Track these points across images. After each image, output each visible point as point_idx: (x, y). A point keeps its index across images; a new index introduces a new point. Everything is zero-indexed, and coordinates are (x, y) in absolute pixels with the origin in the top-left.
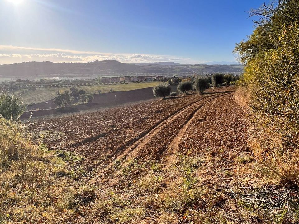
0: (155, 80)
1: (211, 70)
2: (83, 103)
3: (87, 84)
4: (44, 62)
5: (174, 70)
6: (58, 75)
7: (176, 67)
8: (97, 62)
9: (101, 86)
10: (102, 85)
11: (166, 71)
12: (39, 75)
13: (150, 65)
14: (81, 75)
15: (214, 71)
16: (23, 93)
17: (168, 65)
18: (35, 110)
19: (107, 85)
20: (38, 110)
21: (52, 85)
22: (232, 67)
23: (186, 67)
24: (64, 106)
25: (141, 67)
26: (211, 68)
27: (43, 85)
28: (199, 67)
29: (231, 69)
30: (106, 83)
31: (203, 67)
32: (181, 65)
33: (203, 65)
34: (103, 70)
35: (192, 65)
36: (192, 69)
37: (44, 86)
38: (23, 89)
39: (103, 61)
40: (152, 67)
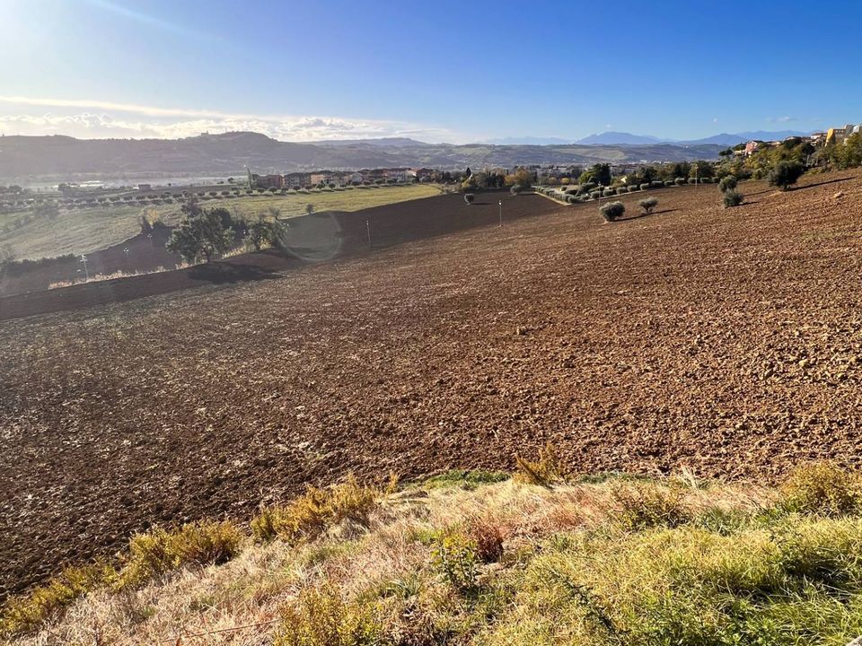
0: (417, 180)
1: (507, 159)
2: (258, 248)
3: (219, 194)
4: (48, 136)
5: (417, 158)
6: (97, 174)
7: (420, 151)
8: (205, 139)
9: (263, 198)
10: (267, 195)
11: (396, 161)
12: (40, 177)
13: (352, 146)
14: (165, 174)
15: (514, 161)
16: (18, 224)
17: (399, 146)
18: (110, 277)
19: (282, 194)
20: (119, 275)
21: (111, 199)
22: (558, 150)
23: (443, 150)
24: (203, 261)
25: (330, 152)
26: (507, 154)
27: (82, 200)
28: (477, 151)
29: (553, 155)
30: (279, 191)
31: (488, 152)
32: (431, 146)
33: (485, 146)
34: (225, 161)
35: (458, 147)
36: (461, 156)
37: (85, 202)
38: (13, 212)
39: (223, 135)
40: (359, 151)
